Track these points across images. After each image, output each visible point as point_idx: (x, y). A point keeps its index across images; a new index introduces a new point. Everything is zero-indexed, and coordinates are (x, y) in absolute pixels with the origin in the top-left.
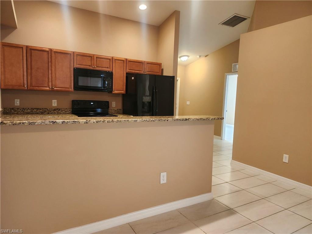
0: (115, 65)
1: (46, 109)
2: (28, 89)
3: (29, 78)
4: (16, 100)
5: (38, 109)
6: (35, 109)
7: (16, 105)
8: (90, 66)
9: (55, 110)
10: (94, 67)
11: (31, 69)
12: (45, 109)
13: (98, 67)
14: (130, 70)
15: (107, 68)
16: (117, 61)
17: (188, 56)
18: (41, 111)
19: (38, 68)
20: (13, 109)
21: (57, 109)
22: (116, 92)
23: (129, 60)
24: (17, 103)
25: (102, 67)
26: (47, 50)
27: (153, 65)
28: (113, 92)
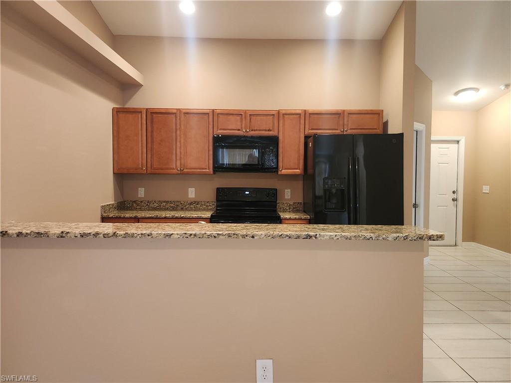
0: (284, 125)
1: (179, 202)
2: (148, 172)
3: (149, 156)
4: (139, 189)
5: (167, 202)
6: (164, 202)
7: (139, 196)
8: (239, 130)
9: (191, 204)
10: (246, 131)
11: (152, 142)
12: (177, 202)
13: (252, 130)
14: (312, 129)
15: (269, 130)
16: (286, 116)
17: (477, 90)
18: (172, 205)
19: (161, 140)
20: (135, 202)
21: (195, 202)
22: (284, 172)
23: (310, 112)
24: (141, 193)
25: (260, 130)
26: (175, 111)
27: (362, 116)
28: (279, 173)
